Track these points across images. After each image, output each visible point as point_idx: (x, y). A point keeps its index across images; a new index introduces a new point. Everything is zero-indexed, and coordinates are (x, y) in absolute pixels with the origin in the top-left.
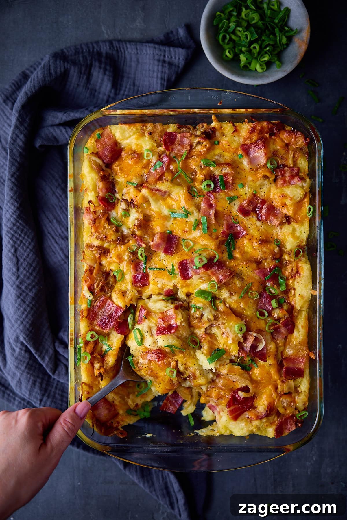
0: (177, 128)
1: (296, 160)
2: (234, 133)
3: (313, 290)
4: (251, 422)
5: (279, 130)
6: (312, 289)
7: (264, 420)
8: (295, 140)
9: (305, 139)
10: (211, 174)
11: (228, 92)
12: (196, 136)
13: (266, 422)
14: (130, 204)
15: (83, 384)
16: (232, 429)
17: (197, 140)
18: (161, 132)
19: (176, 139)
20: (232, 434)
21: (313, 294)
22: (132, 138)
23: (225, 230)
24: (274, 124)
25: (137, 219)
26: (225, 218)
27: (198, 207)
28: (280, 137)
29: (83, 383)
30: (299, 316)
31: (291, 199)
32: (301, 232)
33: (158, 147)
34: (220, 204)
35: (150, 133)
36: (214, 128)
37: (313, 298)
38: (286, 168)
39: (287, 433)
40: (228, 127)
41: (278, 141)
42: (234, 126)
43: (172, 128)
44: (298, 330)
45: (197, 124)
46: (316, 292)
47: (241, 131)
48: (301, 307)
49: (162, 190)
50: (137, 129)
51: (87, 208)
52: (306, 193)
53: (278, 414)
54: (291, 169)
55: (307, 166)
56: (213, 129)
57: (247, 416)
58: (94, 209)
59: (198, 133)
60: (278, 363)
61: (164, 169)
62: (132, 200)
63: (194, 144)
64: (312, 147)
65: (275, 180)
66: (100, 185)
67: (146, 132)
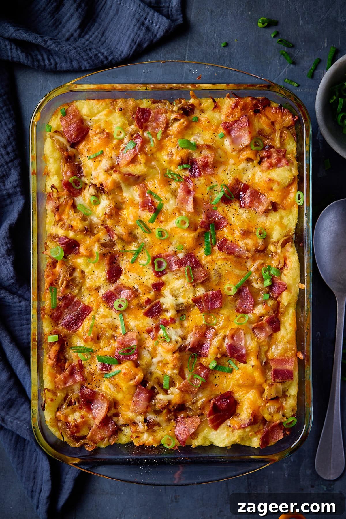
0: (152, 103)
1: (284, 140)
2: (215, 109)
3: (300, 284)
4: (233, 431)
5: (264, 107)
6: (300, 282)
7: (248, 430)
8: (282, 118)
9: (293, 117)
10: (189, 157)
11: (208, 65)
12: (173, 112)
13: (250, 431)
14: (100, 190)
15: (46, 391)
16: (213, 440)
17: (173, 116)
18: (134, 108)
19: (150, 115)
20: (212, 444)
21: (300, 288)
22: (101, 114)
23: (204, 220)
24: (259, 100)
25: (108, 206)
26: (204, 206)
27: (174, 193)
28: (265, 114)
29: (46, 389)
30: (286, 313)
31: (278, 184)
32: (289, 220)
33: (130, 126)
34: (199, 191)
35: (121, 110)
36: (192, 105)
37: (301, 292)
38: (272, 150)
39: (272, 443)
40: (207, 103)
41: (263, 118)
42: (214, 101)
43: (145, 104)
44: (286, 328)
45: (174, 99)
46: (304, 286)
47: (223, 107)
48: (289, 304)
49: (136, 175)
50: (107, 104)
51: (50, 193)
52: (295, 177)
53: (264, 421)
54: (278, 151)
55: (295, 148)
56: (191, 107)
57: (229, 425)
58: (58, 195)
59: (175, 109)
60: (262, 364)
61: (137, 151)
62: (102, 185)
63: (171, 121)
64: (300, 126)
65: (260, 163)
66: (65, 167)
67: (117, 108)
